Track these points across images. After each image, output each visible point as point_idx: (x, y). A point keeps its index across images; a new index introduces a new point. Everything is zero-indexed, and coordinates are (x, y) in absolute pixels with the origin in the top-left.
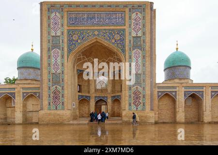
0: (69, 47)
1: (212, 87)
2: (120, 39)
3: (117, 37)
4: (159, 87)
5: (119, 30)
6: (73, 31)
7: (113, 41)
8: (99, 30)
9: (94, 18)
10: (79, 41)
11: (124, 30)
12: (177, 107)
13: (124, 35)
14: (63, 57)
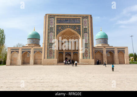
0: (57, 32)
1: (118, 49)
2: (79, 29)
3: (77, 28)
4: (95, 49)
5: (78, 26)
6: (59, 25)
7: (76, 30)
8: (69, 25)
9: (68, 20)
10: (61, 30)
11: (80, 25)
12: (104, 57)
13: (80, 27)
14: (54, 36)
